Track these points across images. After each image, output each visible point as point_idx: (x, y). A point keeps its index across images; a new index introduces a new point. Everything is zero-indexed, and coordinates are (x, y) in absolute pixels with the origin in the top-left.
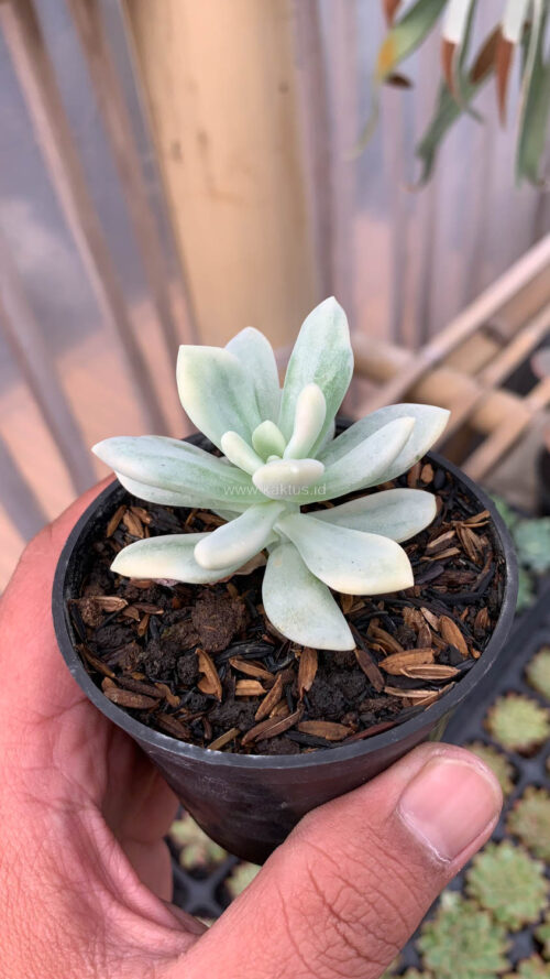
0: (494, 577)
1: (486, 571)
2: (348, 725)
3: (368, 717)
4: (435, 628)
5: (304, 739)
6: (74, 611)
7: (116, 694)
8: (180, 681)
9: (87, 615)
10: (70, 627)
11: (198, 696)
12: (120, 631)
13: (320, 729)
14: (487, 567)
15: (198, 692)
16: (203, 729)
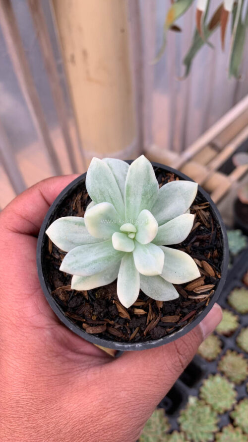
0: (217, 234)
1: (213, 232)
2: (178, 315)
3: (186, 311)
4: (200, 266)
5: (165, 325)
6: (56, 297)
7: (90, 330)
8: (112, 315)
9: (62, 297)
10: (57, 305)
11: (121, 320)
12: (78, 300)
13: (170, 319)
14: (213, 229)
15: (120, 318)
16: (126, 330)
